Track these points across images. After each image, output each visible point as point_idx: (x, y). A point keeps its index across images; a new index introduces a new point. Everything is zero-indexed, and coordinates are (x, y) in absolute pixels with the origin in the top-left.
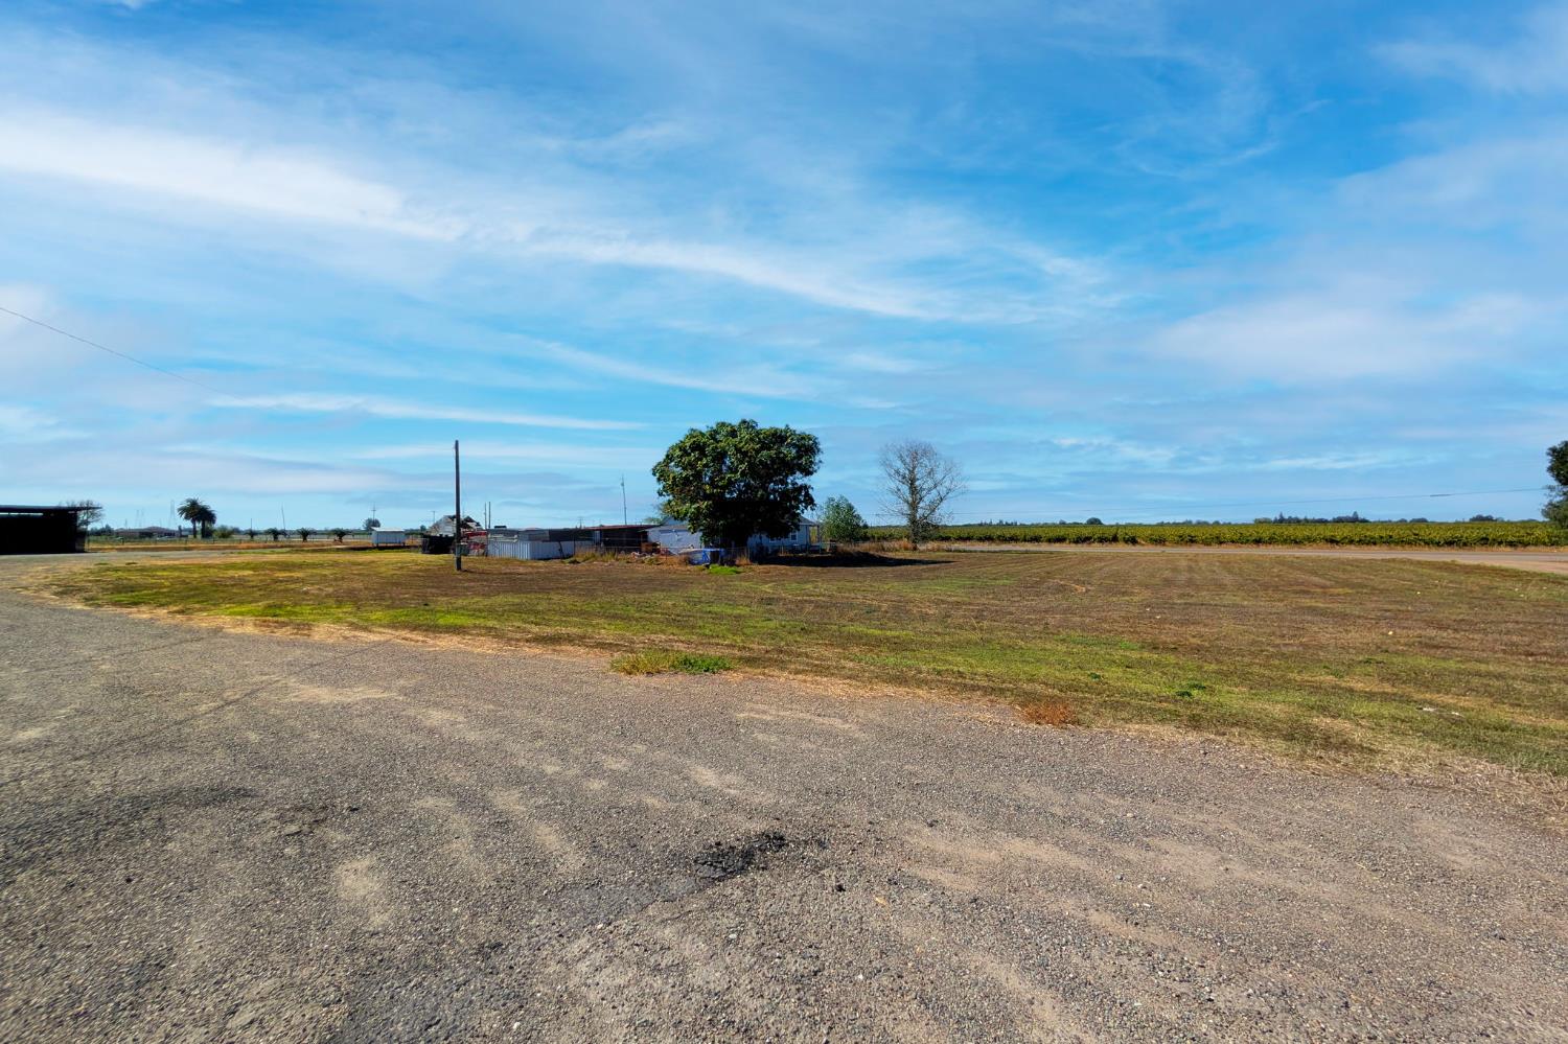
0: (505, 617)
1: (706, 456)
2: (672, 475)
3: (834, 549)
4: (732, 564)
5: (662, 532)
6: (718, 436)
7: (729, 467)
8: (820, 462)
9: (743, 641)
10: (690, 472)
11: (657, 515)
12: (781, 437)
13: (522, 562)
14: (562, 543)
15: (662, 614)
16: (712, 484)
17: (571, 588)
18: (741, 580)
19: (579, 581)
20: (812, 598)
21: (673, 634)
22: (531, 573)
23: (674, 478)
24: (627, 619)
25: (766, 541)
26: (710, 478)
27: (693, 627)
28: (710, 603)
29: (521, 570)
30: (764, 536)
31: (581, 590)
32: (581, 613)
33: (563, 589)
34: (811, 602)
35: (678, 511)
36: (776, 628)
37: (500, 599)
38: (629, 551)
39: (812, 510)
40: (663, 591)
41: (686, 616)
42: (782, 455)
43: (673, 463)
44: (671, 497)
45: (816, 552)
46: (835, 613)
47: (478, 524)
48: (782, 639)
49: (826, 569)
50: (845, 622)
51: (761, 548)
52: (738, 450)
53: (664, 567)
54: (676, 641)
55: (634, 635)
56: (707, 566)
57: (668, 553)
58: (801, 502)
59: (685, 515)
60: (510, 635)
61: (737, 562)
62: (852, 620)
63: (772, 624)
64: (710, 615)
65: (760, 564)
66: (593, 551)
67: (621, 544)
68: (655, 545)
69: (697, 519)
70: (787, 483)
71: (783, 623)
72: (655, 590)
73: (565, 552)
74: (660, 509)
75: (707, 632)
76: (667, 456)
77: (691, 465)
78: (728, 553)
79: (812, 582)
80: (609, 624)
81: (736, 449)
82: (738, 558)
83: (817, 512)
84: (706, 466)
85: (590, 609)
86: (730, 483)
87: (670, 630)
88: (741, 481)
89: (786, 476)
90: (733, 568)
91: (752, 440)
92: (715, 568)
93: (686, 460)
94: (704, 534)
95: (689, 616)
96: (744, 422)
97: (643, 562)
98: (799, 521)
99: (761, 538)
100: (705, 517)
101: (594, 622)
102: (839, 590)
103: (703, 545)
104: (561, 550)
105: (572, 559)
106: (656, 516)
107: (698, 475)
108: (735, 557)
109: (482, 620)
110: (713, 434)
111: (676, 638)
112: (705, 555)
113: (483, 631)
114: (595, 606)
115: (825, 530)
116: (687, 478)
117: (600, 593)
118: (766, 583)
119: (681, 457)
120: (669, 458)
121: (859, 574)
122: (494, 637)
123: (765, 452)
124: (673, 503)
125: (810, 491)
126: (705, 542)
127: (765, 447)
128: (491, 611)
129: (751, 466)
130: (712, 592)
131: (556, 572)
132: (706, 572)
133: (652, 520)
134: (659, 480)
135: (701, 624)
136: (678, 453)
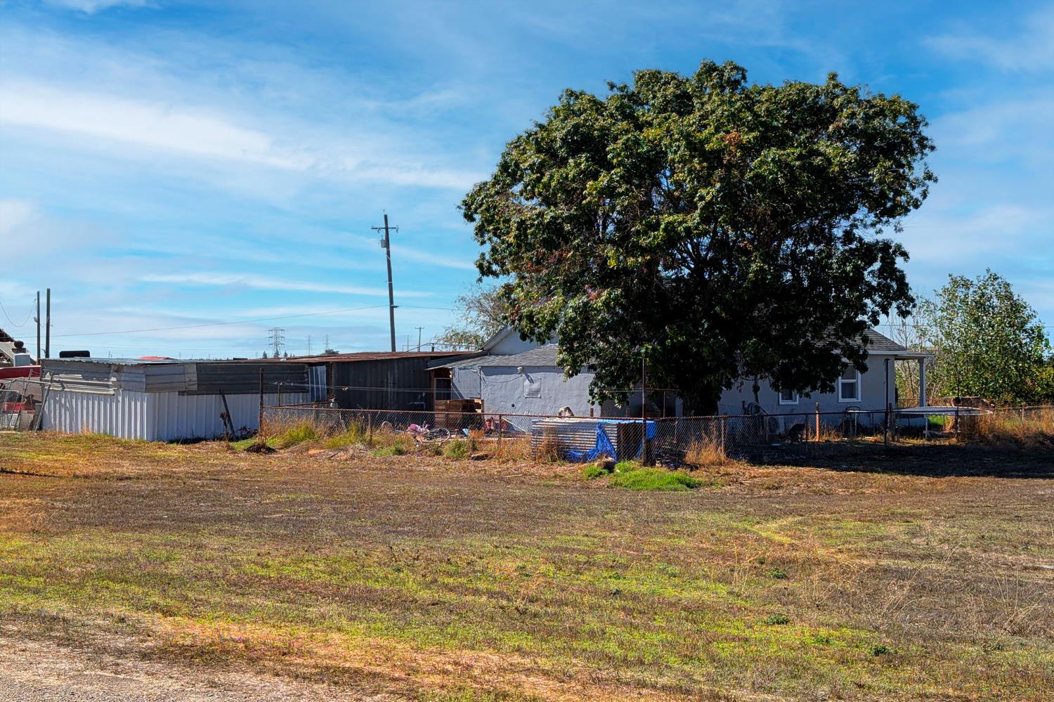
0: (89, 590)
1: (609, 167)
2: (515, 219)
3: (968, 427)
4: (676, 459)
5: (489, 370)
6: (639, 112)
7: (669, 195)
8: (929, 177)
9: (710, 679)
10: (563, 210)
11: (476, 325)
12: (816, 110)
13: (127, 446)
14: (230, 398)
15: (491, 594)
16: (623, 241)
17: (254, 519)
18: (700, 507)
19: (275, 497)
20: (905, 564)
21: (519, 650)
22: (150, 477)
23: (521, 224)
24: (401, 605)
25: (774, 402)
26: (620, 226)
27: (574, 634)
28: (618, 569)
29: (127, 468)
30: (765, 384)
31: (280, 522)
32: (278, 586)
33: (231, 520)
34: (902, 575)
35: (530, 317)
36: (803, 645)
37: (71, 545)
38: (400, 422)
39: (904, 314)
40: (492, 530)
41: (553, 602)
42: (818, 161)
43: (517, 188)
44: (512, 279)
45: (916, 432)
46: (972, 609)
47: (19, 346)
48: (821, 678)
49: (943, 483)
50: (1002, 636)
51: (753, 412)
52: (695, 147)
53: (493, 467)
54: (529, 672)
55: (417, 650)
56: (609, 467)
57: (504, 429)
58: (870, 291)
59: (551, 325)
60: (100, 638)
61: (690, 456)
62: (1020, 631)
63: (790, 634)
64: (618, 603)
65: (756, 460)
66: (306, 421)
67: (380, 402)
68: (470, 406)
69: (581, 336)
70: (830, 240)
71: (823, 632)
72: (471, 528)
73: (238, 424)
74: (483, 310)
75: (612, 648)
76: (504, 167)
77: (570, 193)
78: (662, 433)
79: (906, 518)
80: (353, 619)
81: (691, 146)
82: (693, 445)
83: (919, 317)
84: (609, 192)
85: (302, 575)
86: (673, 239)
87: (514, 639)
88: (705, 233)
89: (828, 219)
90: (680, 473)
91: (734, 118)
92: (631, 470)
93: (554, 176)
94: (599, 377)
95: (562, 603)
96: (710, 69)
97: (438, 453)
98: (866, 340)
99: (756, 389)
100: (605, 329)
101: (313, 612)
102: (983, 542)
103: (597, 408)
104: (226, 417)
105: (256, 441)
106: (472, 329)
107: (586, 220)
108: (683, 440)
109: (31, 599)
110: (628, 105)
111: (527, 662)
112: (603, 436)
113: (36, 628)
114: (314, 569)
115: (943, 366)
116: (554, 228)
117: (329, 534)
118: (772, 515)
119: (540, 169)
120: (509, 171)
121: (1042, 499)
122: (61, 642)
123: (772, 153)
124: (518, 294)
125: (899, 262)
126: (603, 397)
127: (770, 136)
128: (54, 575)
129: (731, 195)
130: (625, 538)
131: (215, 477)
132: (606, 480)
133: (463, 338)
134: (481, 231)
135: (595, 625)
136: (534, 158)
